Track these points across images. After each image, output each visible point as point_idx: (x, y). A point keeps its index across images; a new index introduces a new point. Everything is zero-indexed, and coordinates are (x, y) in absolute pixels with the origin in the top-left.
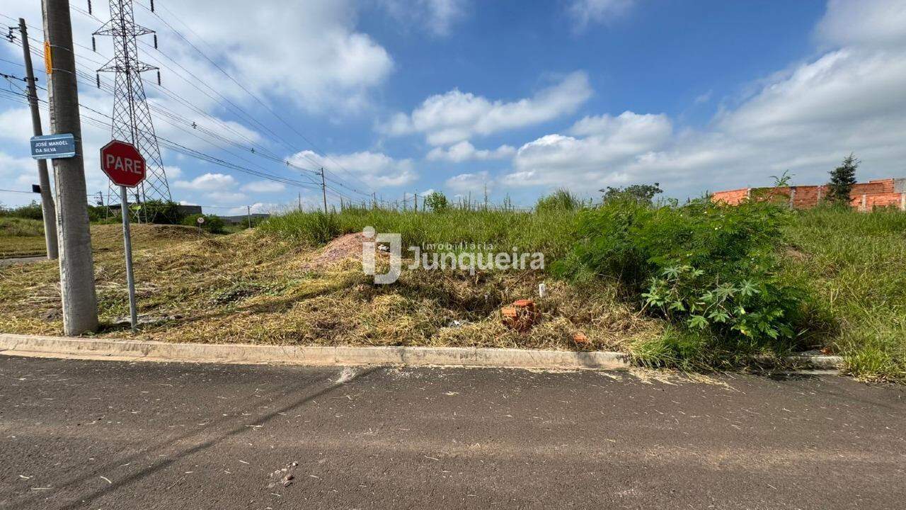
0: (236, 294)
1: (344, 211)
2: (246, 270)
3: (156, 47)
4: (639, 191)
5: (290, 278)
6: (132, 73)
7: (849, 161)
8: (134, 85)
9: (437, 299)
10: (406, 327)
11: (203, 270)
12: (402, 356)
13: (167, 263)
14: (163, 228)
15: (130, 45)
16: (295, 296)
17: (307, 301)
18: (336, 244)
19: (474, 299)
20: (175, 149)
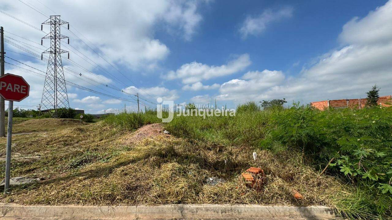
0: (82, 161)
1: (147, 112)
2: (93, 144)
3: (69, 43)
4: (277, 102)
5: (115, 150)
6: (57, 54)
7: (375, 88)
8: (57, 59)
9: (198, 164)
10: (183, 187)
11: (71, 144)
12: (182, 212)
13: (52, 141)
14: (64, 120)
15: (58, 43)
16: (116, 163)
17: (122, 168)
18: (142, 130)
19: (218, 162)
20: (75, 86)
